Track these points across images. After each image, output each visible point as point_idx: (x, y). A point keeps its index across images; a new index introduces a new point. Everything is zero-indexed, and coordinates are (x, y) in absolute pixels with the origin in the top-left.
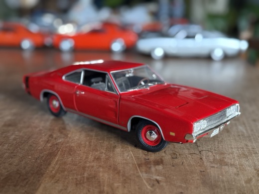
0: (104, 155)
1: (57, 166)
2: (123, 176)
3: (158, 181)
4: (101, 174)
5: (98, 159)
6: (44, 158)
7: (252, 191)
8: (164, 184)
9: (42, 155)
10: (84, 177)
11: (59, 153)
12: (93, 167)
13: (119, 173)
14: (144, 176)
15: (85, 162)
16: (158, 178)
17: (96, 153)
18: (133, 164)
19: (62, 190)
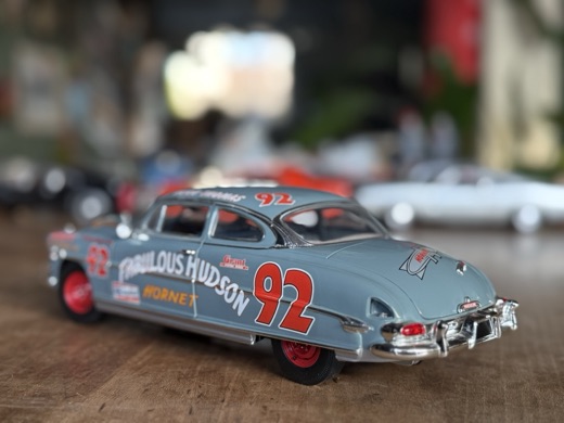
1: (147, 357)
10: (194, 371)
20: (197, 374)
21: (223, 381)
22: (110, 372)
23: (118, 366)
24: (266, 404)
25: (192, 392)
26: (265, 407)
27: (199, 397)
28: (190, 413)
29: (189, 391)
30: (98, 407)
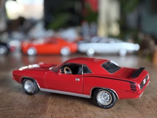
7: (152, 106)
19: (59, 108)
20: (69, 105)
21: (78, 106)
22: (46, 105)
23: (47, 103)
24: (94, 112)
25: (72, 110)
26: (94, 113)
27: (75, 111)
28: (76, 116)
29: (71, 110)
30: (51, 117)
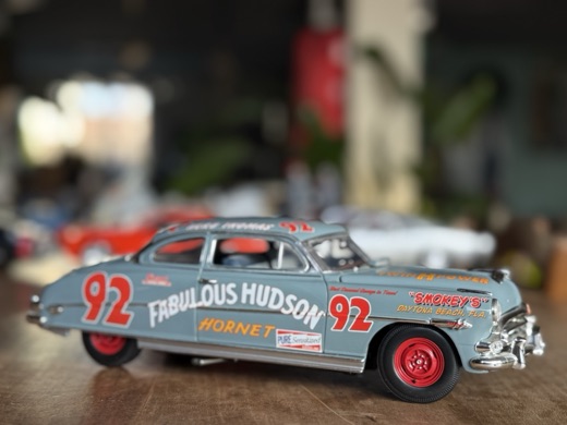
0: (247, 391)
1: (155, 407)
2: (299, 413)
3: (372, 419)
4: (253, 414)
5: (237, 395)
6: (122, 397)
8: (386, 422)
9: (116, 393)
10: (218, 418)
11: (152, 390)
12: (230, 405)
13: (288, 410)
14: (341, 413)
15: (213, 400)
16: (370, 415)
17: (230, 389)
18: (313, 400)
